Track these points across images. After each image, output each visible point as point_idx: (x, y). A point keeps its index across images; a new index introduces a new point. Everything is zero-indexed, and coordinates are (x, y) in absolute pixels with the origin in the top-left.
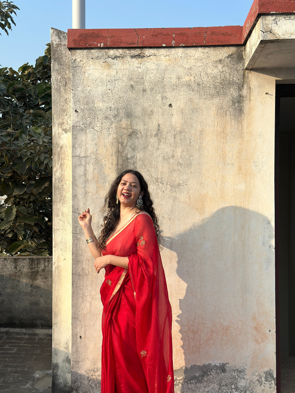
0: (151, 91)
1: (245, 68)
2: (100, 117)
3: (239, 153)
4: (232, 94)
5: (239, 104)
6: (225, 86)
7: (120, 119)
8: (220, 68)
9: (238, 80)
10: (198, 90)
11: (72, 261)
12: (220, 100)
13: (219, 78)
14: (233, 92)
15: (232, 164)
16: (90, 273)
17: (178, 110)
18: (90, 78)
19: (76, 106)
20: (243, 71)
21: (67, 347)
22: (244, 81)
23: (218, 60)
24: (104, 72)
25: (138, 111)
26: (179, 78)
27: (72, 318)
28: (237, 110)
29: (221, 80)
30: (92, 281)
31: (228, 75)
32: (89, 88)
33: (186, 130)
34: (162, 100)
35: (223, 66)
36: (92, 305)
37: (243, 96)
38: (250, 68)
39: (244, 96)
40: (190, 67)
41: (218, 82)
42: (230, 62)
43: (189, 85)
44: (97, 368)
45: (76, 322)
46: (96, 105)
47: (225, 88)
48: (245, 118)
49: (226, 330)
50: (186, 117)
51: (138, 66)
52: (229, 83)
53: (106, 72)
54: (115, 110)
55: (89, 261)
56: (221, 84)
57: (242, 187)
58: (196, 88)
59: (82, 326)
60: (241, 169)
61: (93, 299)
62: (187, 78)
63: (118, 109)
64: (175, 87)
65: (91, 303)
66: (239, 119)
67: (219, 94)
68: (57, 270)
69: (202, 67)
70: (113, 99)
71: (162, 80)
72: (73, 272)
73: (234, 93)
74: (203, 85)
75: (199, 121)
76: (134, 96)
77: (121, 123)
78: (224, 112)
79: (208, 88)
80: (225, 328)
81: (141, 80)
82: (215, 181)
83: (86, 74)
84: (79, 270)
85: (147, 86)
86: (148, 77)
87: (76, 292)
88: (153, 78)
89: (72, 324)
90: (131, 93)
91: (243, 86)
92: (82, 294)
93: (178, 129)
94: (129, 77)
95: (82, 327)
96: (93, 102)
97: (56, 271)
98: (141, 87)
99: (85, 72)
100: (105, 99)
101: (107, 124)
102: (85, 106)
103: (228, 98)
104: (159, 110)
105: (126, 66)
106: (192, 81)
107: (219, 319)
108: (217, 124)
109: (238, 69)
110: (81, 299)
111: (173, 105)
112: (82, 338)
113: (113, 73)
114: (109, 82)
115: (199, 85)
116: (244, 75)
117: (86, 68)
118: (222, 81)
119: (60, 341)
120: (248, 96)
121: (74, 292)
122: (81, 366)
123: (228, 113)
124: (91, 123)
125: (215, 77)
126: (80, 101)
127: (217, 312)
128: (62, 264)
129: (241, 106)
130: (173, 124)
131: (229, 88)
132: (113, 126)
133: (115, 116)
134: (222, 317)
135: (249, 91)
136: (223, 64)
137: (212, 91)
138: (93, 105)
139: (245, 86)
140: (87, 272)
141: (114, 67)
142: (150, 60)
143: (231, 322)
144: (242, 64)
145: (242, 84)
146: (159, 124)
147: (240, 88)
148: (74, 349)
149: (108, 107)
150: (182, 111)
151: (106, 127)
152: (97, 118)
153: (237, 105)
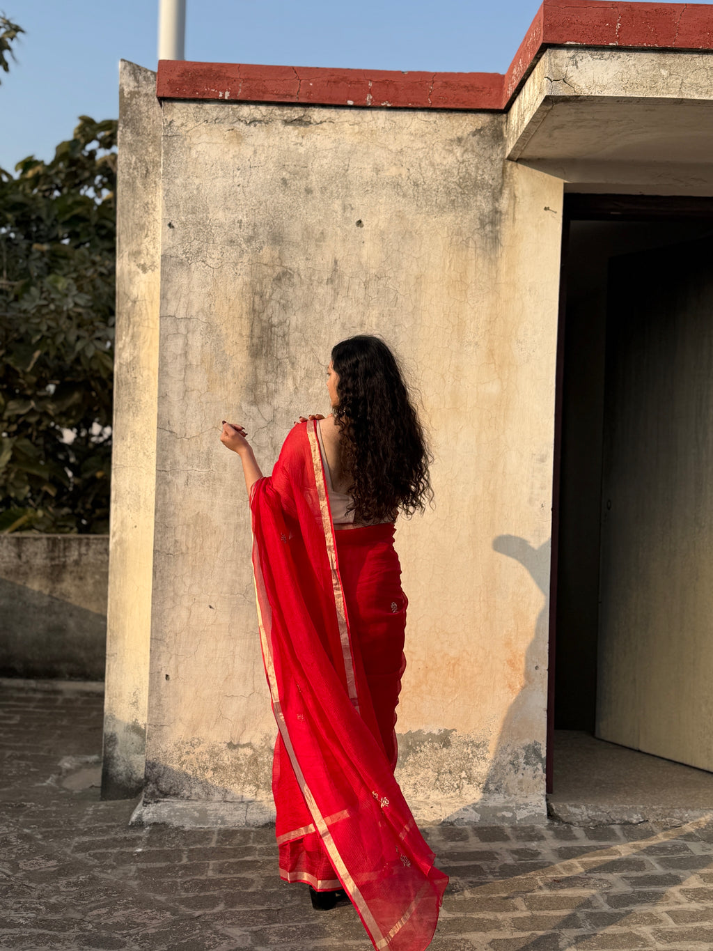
0: (322, 193)
1: (507, 155)
2: (218, 240)
3: (490, 322)
4: (479, 208)
5: (492, 226)
6: (468, 190)
7: (258, 245)
8: (458, 154)
9: (493, 179)
10: (414, 196)
11: (155, 526)
12: (457, 217)
13: (456, 174)
14: (482, 203)
15: (476, 344)
16: (190, 551)
17: (373, 232)
18: (201, 160)
19: (170, 214)
20: (502, 163)
21: (135, 702)
22: (503, 182)
23: (456, 138)
24: (229, 150)
25: (294, 231)
26: (377, 170)
27: (151, 638)
28: (489, 238)
29: (460, 178)
30: (194, 567)
31: (474, 169)
32: (197, 181)
33: (388, 274)
34: (344, 212)
35: (466, 151)
36: (192, 614)
37: (501, 212)
38: (517, 157)
39: (504, 211)
40: (399, 149)
41: (453, 182)
42: (478, 144)
43: (397, 185)
44: (198, 739)
45: (158, 647)
46: (210, 216)
47: (467, 194)
48: (504, 255)
49: (454, 665)
50: (389, 248)
51: (298, 141)
52: (476, 186)
53: (233, 150)
54: (250, 227)
55: (188, 526)
56: (459, 185)
57: (494, 389)
58: (411, 192)
59: (171, 655)
60: (492, 355)
61: (194, 603)
62: (393, 171)
63: (255, 225)
64: (371, 187)
65: (189, 610)
66: (493, 256)
67: (456, 205)
68: (118, 548)
69: (424, 150)
70: (246, 205)
71: (343, 171)
72: (157, 548)
73: (483, 205)
74: (425, 187)
75: (414, 257)
76: (289, 200)
77: (260, 254)
78: (464, 242)
79: (434, 192)
80: (453, 662)
81: (301, 170)
82: (443, 376)
83: (193, 152)
84: (169, 544)
85: (314, 183)
86: (317, 164)
87: (160, 588)
88: (326, 167)
89: (151, 650)
90: (281, 195)
91: (501, 192)
92: (174, 591)
93: (373, 271)
94: (280, 163)
95: (170, 658)
96: (206, 210)
97: (116, 549)
98: (302, 184)
99: (190, 149)
100: (229, 204)
101: (232, 254)
102: (189, 216)
103: (473, 213)
104: (336, 232)
105: (274, 140)
106: (403, 176)
107: (442, 643)
108: (448, 264)
109: (493, 158)
110: (171, 602)
111: (364, 222)
112: (171, 679)
113: (248, 152)
114: (239, 170)
115: (417, 185)
116: (504, 171)
117: (194, 140)
118: (461, 180)
119: (120, 688)
120: (511, 211)
121: (158, 588)
122: (166, 733)
123: (471, 243)
124: (199, 251)
125: (448, 172)
126: (178, 206)
127: (438, 631)
128: (129, 536)
129: (497, 231)
130: (364, 260)
131: (475, 195)
132: (246, 258)
133: (250, 240)
134: (447, 641)
135: (512, 201)
136: (464, 146)
137: (443, 199)
138: (205, 215)
139: (506, 192)
140: (184, 549)
141: (250, 140)
142: (322, 131)
143: (464, 651)
144: (501, 148)
145: (499, 187)
146: (335, 258)
147: (496, 195)
148: (154, 702)
149: (236, 221)
150: (382, 235)
151: (232, 261)
152: (212, 242)
153: (488, 228)
